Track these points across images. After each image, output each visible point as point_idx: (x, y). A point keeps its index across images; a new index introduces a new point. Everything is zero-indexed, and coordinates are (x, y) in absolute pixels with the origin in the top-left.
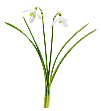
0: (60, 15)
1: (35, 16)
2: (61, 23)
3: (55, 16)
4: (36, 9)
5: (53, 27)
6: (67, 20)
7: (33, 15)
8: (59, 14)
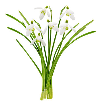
0: (68, 8)
1: (45, 14)
2: (68, 16)
3: (63, 9)
4: (47, 8)
5: (60, 20)
6: (74, 13)
7: (43, 13)
8: (66, 7)
